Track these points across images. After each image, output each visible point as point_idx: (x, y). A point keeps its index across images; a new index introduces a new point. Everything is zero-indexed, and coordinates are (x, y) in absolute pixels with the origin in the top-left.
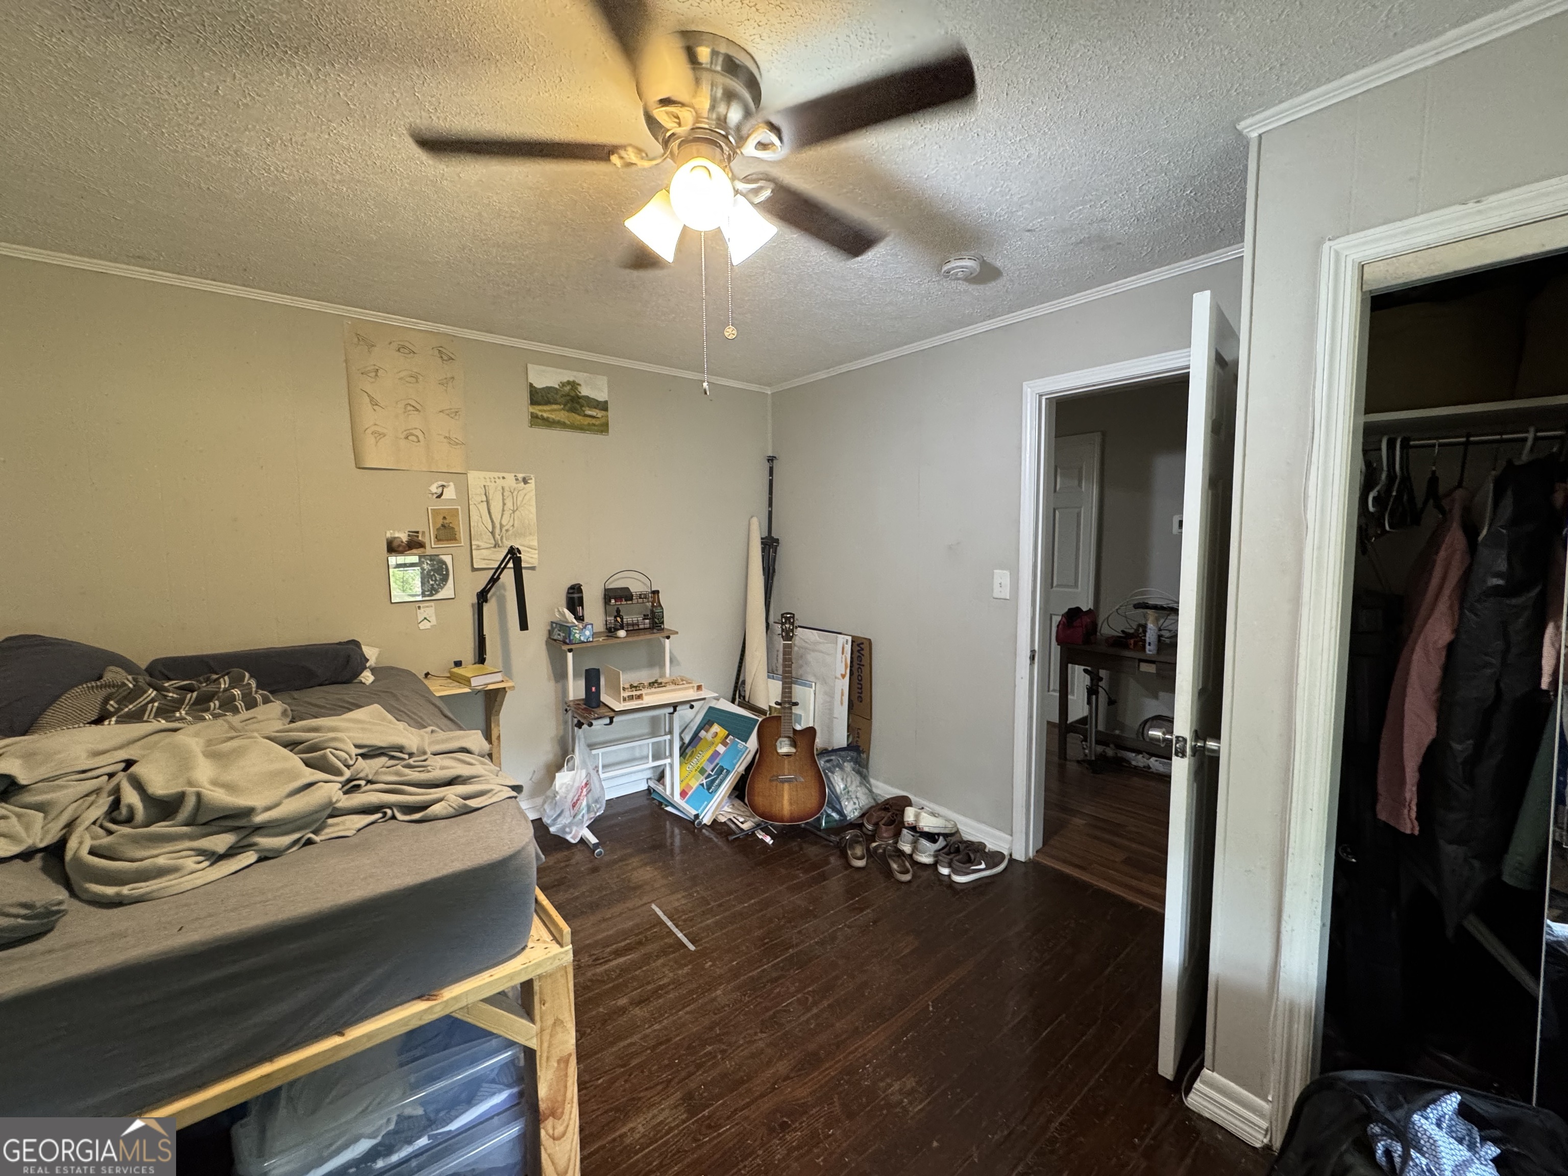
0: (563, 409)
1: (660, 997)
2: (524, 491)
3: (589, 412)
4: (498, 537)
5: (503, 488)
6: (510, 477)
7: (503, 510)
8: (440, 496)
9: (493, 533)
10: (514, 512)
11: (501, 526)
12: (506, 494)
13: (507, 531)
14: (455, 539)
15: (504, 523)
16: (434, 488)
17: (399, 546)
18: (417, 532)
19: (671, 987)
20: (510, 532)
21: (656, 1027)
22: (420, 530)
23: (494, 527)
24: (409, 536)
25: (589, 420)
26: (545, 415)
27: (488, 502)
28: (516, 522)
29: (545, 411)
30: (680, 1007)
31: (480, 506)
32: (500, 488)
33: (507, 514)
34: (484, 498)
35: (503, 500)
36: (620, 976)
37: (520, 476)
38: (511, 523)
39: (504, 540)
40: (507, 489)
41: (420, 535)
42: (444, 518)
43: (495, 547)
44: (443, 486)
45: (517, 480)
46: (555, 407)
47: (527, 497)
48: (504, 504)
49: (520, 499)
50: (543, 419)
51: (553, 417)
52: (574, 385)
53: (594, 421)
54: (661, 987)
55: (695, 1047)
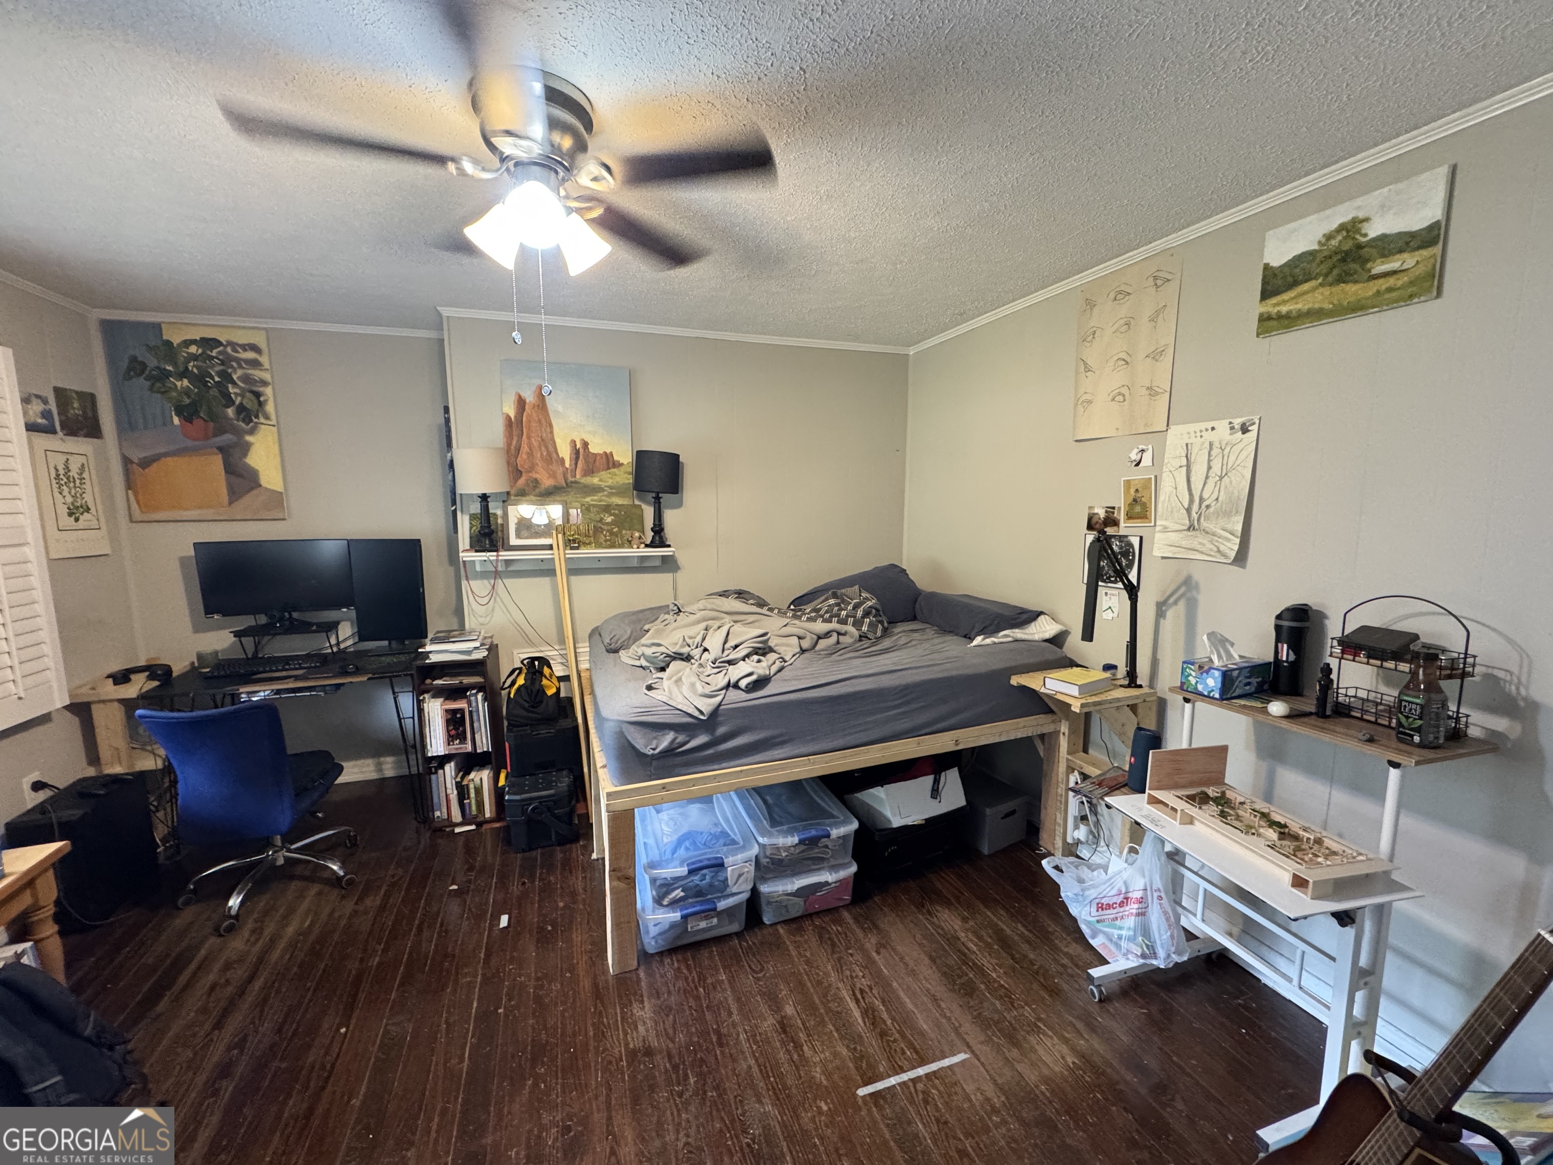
0: (1321, 285)
1: (783, 1043)
2: (1240, 446)
3: (1380, 267)
4: (1195, 516)
5: (1211, 444)
6: (1222, 426)
7: (1207, 477)
8: (1137, 465)
9: (1189, 510)
10: (1221, 478)
11: (1201, 500)
12: (1213, 453)
13: (1208, 507)
14: (1147, 518)
15: (1205, 496)
16: (1134, 456)
17: (1097, 522)
18: (1113, 508)
19: (795, 1057)
20: (1211, 510)
21: (742, 1037)
22: (1117, 506)
23: (1191, 501)
24: (1106, 512)
25: (1382, 284)
26: (1284, 309)
27: (1188, 466)
28: (1222, 493)
29: (1285, 302)
30: (761, 1060)
31: (1175, 473)
32: (1207, 445)
33: (1211, 482)
34: (1184, 462)
35: (1209, 461)
36: (829, 1010)
37: (1237, 422)
38: (1215, 496)
39: (1202, 519)
40: (1216, 444)
41: (1116, 512)
42: (1137, 491)
43: (1189, 529)
44: (1143, 451)
45: (1232, 428)
46: (1306, 287)
47: (1242, 457)
48: (1209, 468)
49: (1232, 458)
50: (1280, 317)
51: (1299, 306)
52: (1351, 228)
53: (1391, 281)
54: (798, 1046)
55: (701, 1067)
